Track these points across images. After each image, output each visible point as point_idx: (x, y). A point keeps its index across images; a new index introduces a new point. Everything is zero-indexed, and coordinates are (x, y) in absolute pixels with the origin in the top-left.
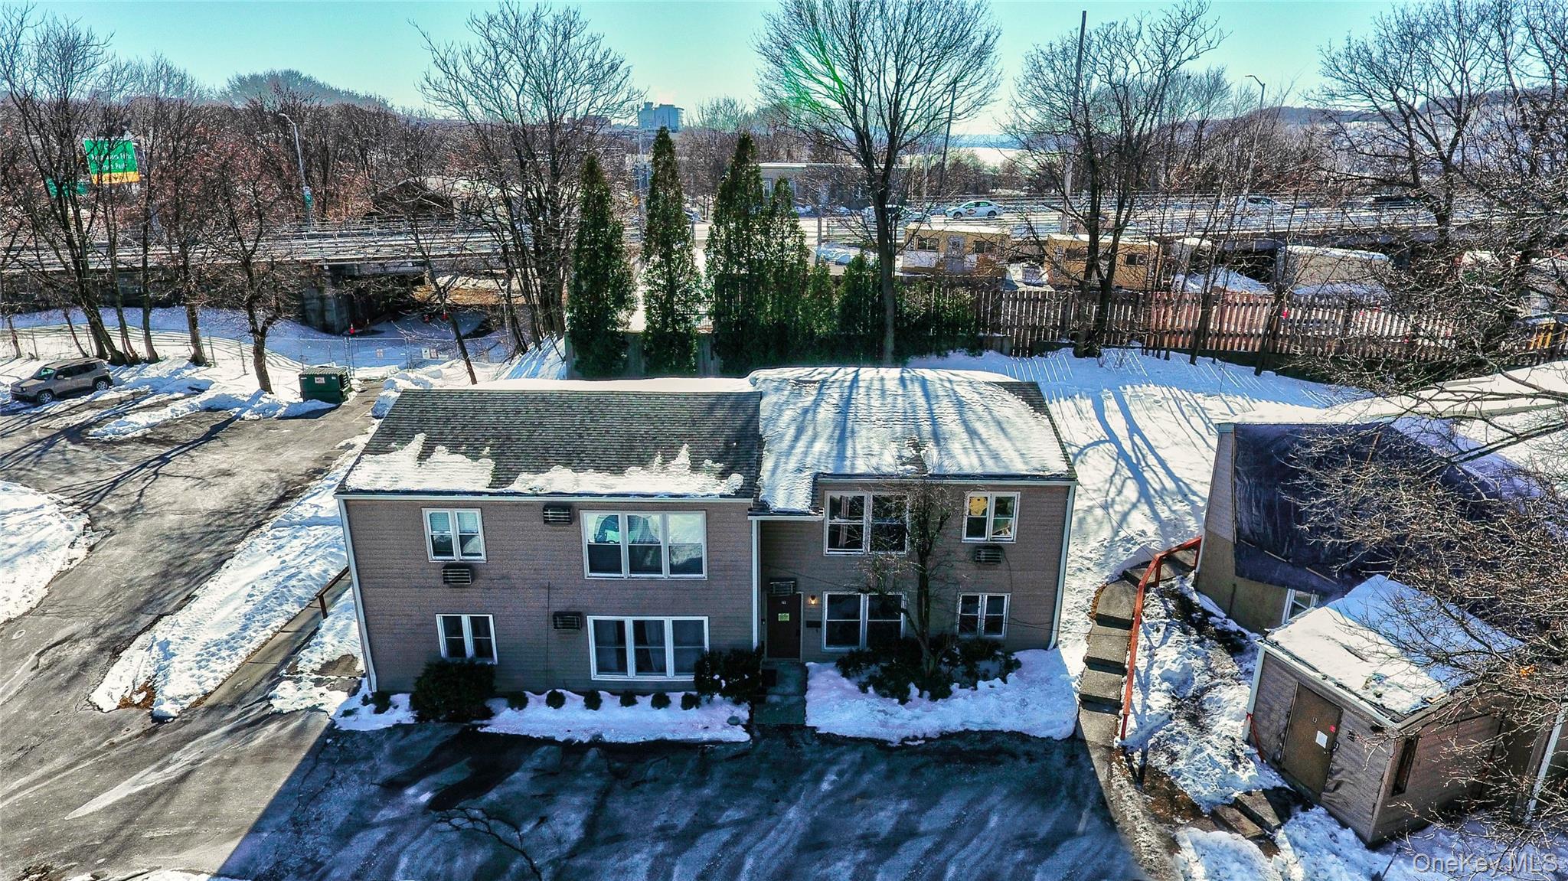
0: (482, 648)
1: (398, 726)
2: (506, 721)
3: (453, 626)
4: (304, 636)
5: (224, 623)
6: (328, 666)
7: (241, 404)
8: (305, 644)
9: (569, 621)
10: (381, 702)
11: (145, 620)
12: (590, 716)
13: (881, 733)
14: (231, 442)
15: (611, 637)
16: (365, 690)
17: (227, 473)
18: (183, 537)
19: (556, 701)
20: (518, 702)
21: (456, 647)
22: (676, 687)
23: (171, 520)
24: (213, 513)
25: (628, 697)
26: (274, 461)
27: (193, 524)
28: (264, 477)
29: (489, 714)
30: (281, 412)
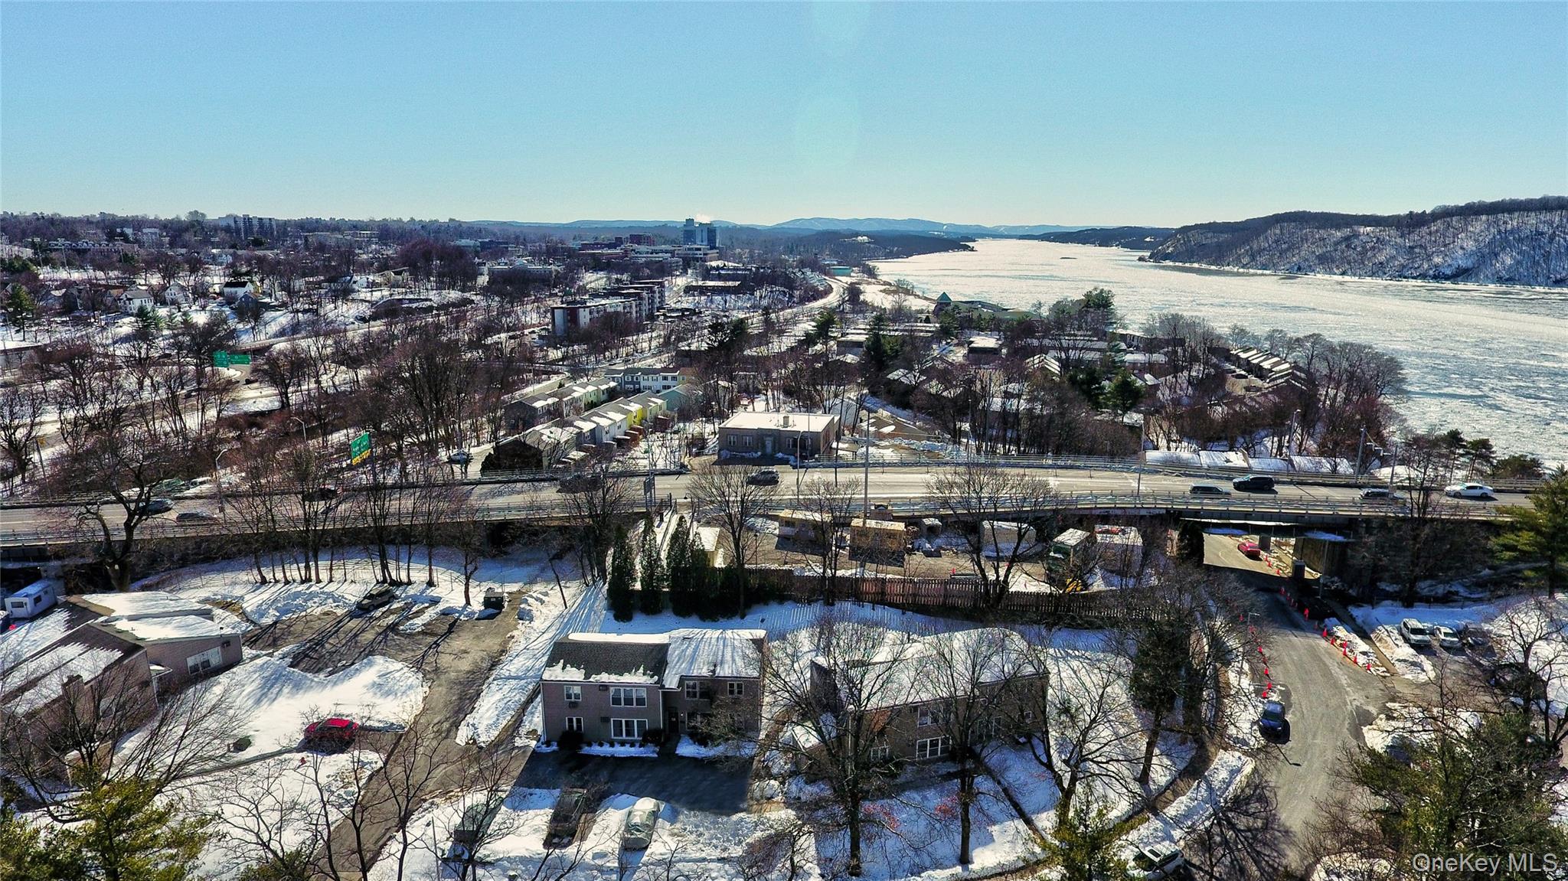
0: (579, 727)
1: (554, 751)
2: (586, 750)
3: (571, 720)
4: (518, 722)
5: (490, 718)
6: (529, 733)
7: (458, 612)
8: (519, 726)
9: (606, 720)
10: (548, 743)
11: (462, 716)
12: (611, 749)
13: (697, 756)
14: (461, 634)
15: (618, 724)
16: (542, 740)
17: (465, 652)
18: (460, 683)
19: (601, 745)
20: (590, 745)
21: (571, 726)
22: (636, 741)
23: (453, 675)
24: (468, 672)
25: (623, 744)
26: (483, 646)
27: (462, 677)
28: (481, 653)
29: (581, 748)
30: (476, 616)
